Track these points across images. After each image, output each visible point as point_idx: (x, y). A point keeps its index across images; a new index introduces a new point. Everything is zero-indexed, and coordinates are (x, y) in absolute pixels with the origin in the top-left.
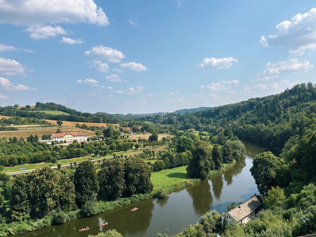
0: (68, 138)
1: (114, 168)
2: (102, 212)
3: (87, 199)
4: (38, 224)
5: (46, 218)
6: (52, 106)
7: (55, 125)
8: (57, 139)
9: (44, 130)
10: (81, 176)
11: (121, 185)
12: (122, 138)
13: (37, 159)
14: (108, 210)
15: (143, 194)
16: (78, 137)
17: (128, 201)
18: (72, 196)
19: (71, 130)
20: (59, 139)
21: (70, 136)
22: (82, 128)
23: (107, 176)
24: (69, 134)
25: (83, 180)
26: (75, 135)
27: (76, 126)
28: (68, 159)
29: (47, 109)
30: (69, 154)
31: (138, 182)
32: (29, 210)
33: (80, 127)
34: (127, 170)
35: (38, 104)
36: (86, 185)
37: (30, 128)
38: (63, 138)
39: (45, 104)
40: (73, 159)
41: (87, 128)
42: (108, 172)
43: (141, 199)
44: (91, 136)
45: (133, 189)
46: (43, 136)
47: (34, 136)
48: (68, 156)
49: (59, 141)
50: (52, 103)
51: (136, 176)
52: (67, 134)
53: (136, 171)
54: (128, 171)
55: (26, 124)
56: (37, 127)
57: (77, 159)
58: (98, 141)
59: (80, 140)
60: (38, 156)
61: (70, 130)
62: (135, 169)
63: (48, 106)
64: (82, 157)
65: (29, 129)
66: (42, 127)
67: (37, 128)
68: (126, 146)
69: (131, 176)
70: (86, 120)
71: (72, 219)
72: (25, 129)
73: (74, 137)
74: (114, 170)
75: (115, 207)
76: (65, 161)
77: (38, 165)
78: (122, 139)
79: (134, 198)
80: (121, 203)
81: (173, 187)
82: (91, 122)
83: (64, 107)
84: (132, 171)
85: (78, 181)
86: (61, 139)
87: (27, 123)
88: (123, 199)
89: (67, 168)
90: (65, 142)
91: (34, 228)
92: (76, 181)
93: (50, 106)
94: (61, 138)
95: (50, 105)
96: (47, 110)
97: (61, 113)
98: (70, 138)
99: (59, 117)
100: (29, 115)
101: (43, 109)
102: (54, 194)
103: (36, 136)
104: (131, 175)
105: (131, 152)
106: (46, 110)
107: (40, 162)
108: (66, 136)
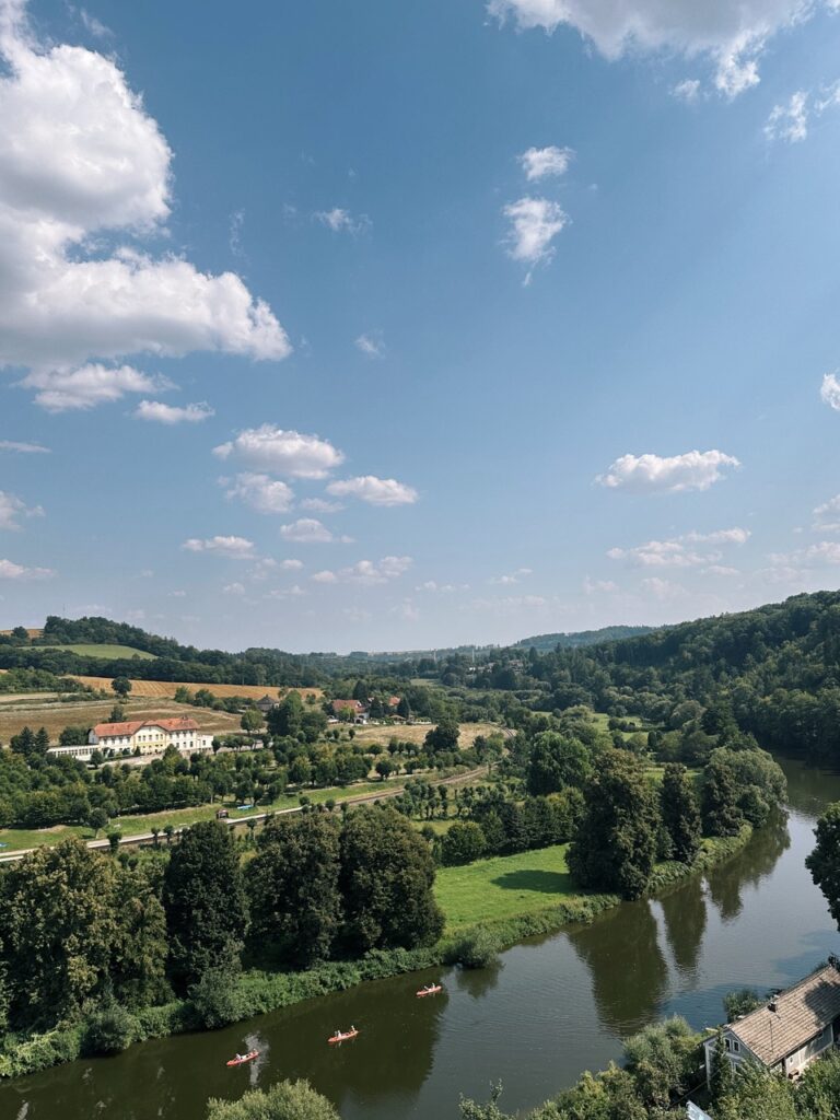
0: (147, 738)
1: (303, 848)
2: (260, 1013)
3: (207, 964)
4: (36, 1051)
5: (61, 1030)
6: (96, 630)
7: (106, 695)
8: (109, 744)
9: (74, 712)
10: (188, 875)
11: (328, 915)
12: (333, 738)
13: (39, 814)
14: (281, 1006)
15: (408, 949)
16: (181, 736)
17: (354, 974)
18: (153, 952)
19: (160, 711)
20: (117, 742)
21: (155, 732)
22: (198, 705)
23: (277, 878)
24: (150, 727)
25: (197, 892)
26: (172, 728)
27: (177, 696)
28: (143, 816)
29: (80, 639)
30: (151, 796)
31: (388, 903)
32: (4, 1000)
33: (188, 702)
34: (347, 857)
35: (53, 623)
36: (205, 909)
37: (23, 706)
38: (132, 740)
39: (77, 622)
40: (164, 813)
41: (214, 703)
42: (282, 864)
43: (398, 967)
44: (224, 733)
45: (370, 929)
46: (65, 732)
47: (35, 733)
48: (145, 801)
49: (117, 750)
50: (100, 619)
51: (382, 879)
52: (143, 726)
53: (382, 860)
54: (353, 860)
55: (12, 692)
56: (47, 701)
57: (174, 815)
58: (248, 748)
59: (188, 747)
60: (46, 803)
61: (155, 711)
62: (378, 853)
63: (86, 629)
64: (193, 806)
65: (18, 710)
66: (64, 701)
67: (47, 705)
68: (344, 767)
69: (364, 881)
70: (211, 675)
71: (151, 1038)
72: (7, 710)
73: (168, 737)
74: (303, 856)
75: (306, 993)
76: (135, 820)
77: (45, 834)
78: (332, 741)
79: (375, 962)
80: (328, 980)
82: (226, 682)
83: (138, 632)
84: (365, 862)
85: (177, 895)
86: (125, 744)
87: (13, 689)
88: (335, 964)
89: (142, 847)
90: (137, 753)
91: (19, 1067)
92: (171, 895)
93: (93, 631)
94: (125, 741)
95: (93, 627)
96: (82, 643)
97: (127, 653)
98: (154, 737)
99: (121, 666)
100: (20, 659)
101: (70, 641)
102: (92, 941)
103: (42, 732)
104: (362, 875)
105: (363, 790)
106: (77, 643)
107: (49, 823)
108: (141, 733)
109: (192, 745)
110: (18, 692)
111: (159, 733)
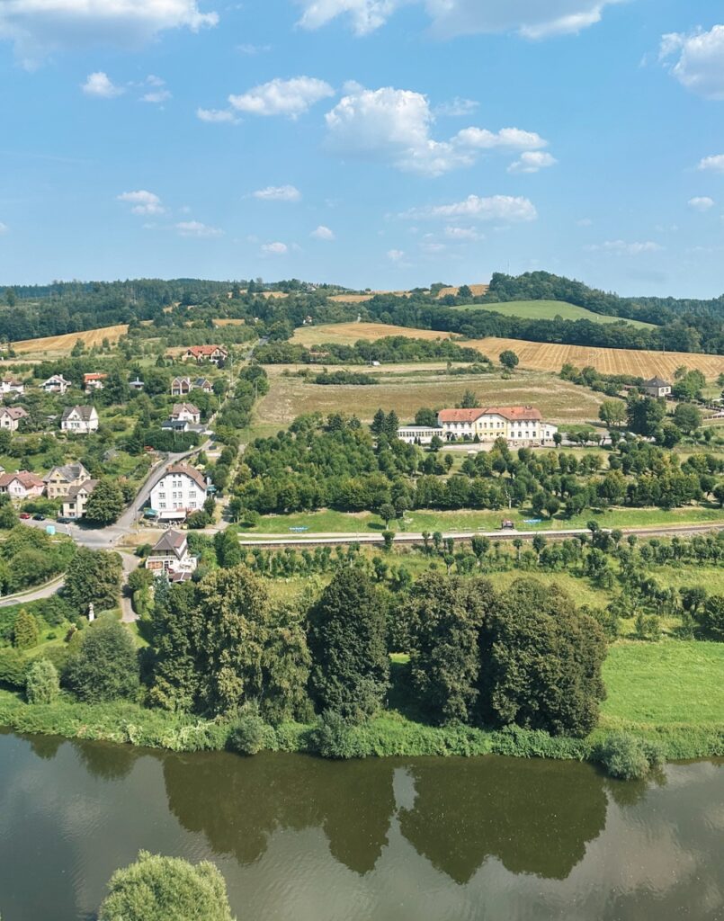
0: (488, 425)
1: (435, 611)
2: (375, 755)
3: (341, 699)
4: (192, 735)
5: (217, 723)
6: (538, 286)
7: (493, 368)
8: (452, 428)
9: (453, 387)
11: (458, 683)
13: (347, 500)
14: (398, 755)
15: (552, 735)
16: (523, 424)
17: (487, 743)
19: (536, 389)
20: (459, 426)
21: (496, 419)
22: (578, 384)
23: (412, 634)
24: (491, 414)
26: (514, 417)
27: (563, 372)
28: (440, 512)
29: (518, 295)
30: (446, 494)
31: (524, 685)
33: (571, 379)
34: (489, 627)
35: (497, 278)
36: (341, 651)
37: (413, 379)
38: (473, 425)
39: (519, 278)
40: (460, 512)
41: (594, 383)
42: (416, 623)
43: (532, 750)
45: (502, 706)
46: (420, 413)
47: (387, 414)
48: (441, 499)
49: (460, 434)
50: (542, 273)
51: (518, 659)
52: (484, 414)
53: (522, 640)
54: (494, 631)
55: (416, 362)
56: (438, 373)
57: (469, 515)
58: (595, 443)
59: (531, 437)
60: (353, 491)
61: (529, 390)
62: (519, 632)
63: (526, 285)
64: (490, 508)
65: (407, 382)
66: (452, 373)
67: (434, 378)
68: (669, 488)
69: (501, 657)
71: (281, 750)
72: (398, 383)
73: (510, 425)
74: (434, 619)
75: (427, 750)
76: (429, 516)
77: (351, 519)
79: (510, 739)
80: (453, 743)
81: (711, 738)
83: (576, 286)
84: (505, 638)
86: (467, 430)
87: (417, 358)
88: (467, 728)
89: (415, 547)
90: (477, 440)
91: (179, 745)
92: (316, 629)
93: (532, 286)
94: (466, 426)
95: (533, 282)
96: (520, 299)
98: (495, 425)
100: (453, 320)
101: (508, 298)
103: (392, 414)
104: (499, 650)
106: (515, 300)
107: (358, 509)
108: (482, 420)
109: (534, 435)
110: (421, 362)
111: (500, 421)
